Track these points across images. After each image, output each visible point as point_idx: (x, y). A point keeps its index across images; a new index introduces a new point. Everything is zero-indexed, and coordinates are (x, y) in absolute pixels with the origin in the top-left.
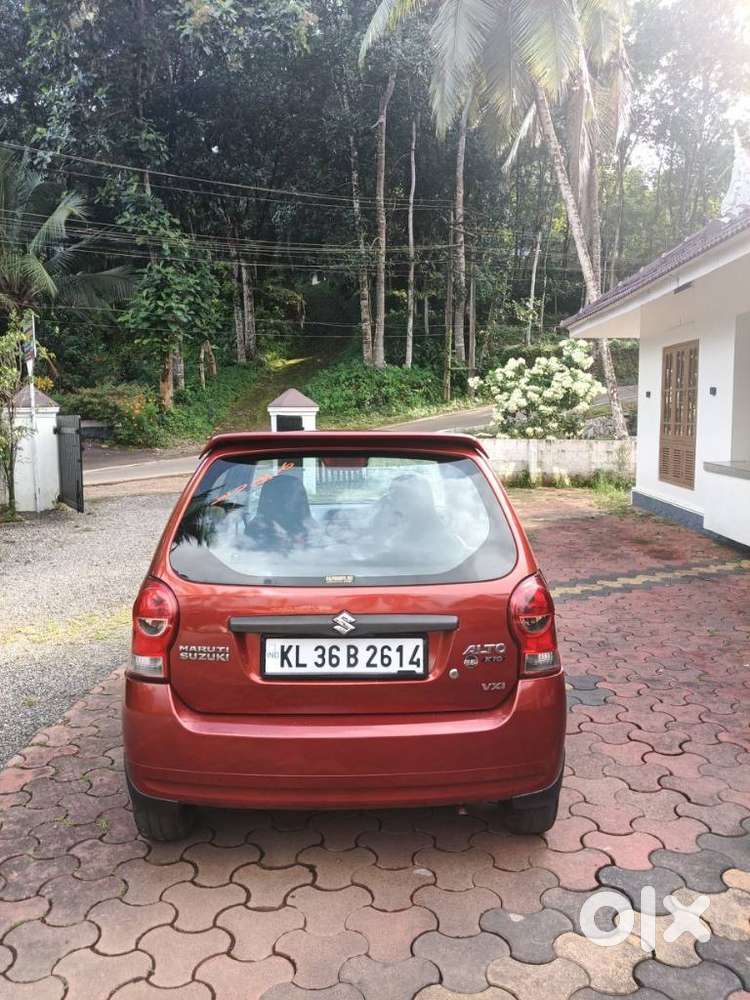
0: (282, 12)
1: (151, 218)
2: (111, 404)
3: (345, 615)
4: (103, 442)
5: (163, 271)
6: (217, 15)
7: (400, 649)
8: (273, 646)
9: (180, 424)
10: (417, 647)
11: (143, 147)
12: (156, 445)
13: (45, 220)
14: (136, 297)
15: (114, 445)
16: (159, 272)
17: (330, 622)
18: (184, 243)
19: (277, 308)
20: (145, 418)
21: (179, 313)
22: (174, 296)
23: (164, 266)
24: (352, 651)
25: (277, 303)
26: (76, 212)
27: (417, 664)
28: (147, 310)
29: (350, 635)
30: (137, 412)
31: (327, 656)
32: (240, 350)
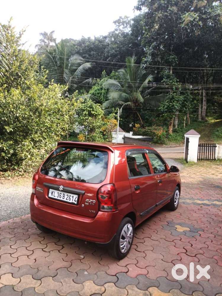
0: (214, 15)
1: (171, 80)
2: (153, 132)
3: (62, 186)
4: (150, 142)
5: (173, 94)
6: (192, 20)
7: (73, 197)
8: (51, 190)
9: (173, 138)
10: (76, 197)
11: (170, 60)
12: (164, 144)
13: (142, 83)
14: (165, 102)
15: (153, 143)
16: (172, 95)
17: (58, 187)
18: (180, 86)
19: (216, 104)
20: (162, 136)
21: (176, 106)
22: (175, 101)
23: (173, 93)
24: (64, 195)
25: (216, 102)
26: (151, 80)
27: (76, 201)
28: (167, 106)
29: (62, 191)
30: (160, 134)
31: (59, 195)
32: (200, 117)
